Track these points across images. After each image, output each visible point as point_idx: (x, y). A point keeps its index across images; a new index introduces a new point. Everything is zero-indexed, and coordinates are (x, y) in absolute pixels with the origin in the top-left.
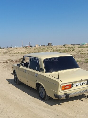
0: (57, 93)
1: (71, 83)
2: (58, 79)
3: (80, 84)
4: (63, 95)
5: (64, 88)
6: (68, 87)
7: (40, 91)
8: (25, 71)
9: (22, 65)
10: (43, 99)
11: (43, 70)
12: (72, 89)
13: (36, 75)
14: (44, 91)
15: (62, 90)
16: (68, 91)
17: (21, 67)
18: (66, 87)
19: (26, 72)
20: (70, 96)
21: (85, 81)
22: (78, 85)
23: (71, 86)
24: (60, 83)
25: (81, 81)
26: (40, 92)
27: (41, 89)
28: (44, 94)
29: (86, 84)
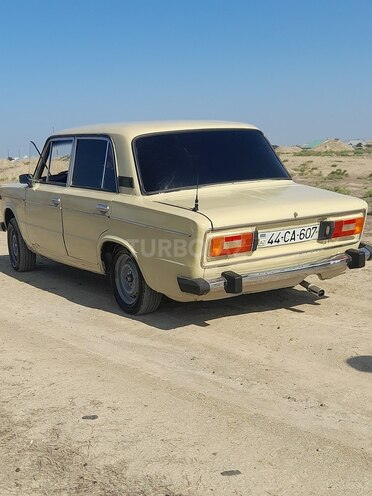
0: (189, 270)
1: (250, 230)
2: (195, 209)
3: (289, 236)
6: (238, 244)
7: (117, 280)
8: (54, 202)
9: (43, 181)
10: (130, 310)
11: (129, 183)
12: (257, 254)
14: (136, 276)
15: (213, 256)
16: (240, 264)
17: (37, 187)
18: (227, 246)
19: (57, 204)
21: (311, 225)
22: (282, 242)
23: (250, 243)
24: (204, 225)
25: (296, 220)
26: (121, 282)
27: (123, 268)
28: (134, 289)
29: (316, 236)
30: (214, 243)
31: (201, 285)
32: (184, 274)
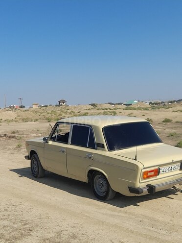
0: (134, 184)
1: (157, 167)
2: (135, 159)
3: (170, 169)
4: (145, 188)
5: (146, 175)
6: (152, 173)
7: (95, 185)
8: (62, 150)
9: (53, 139)
10: (102, 198)
11: (102, 146)
12: (158, 177)
13: (89, 156)
14: (105, 184)
15: (144, 178)
16: (153, 181)
17: (50, 143)
18: (149, 174)
19: (63, 152)
20: (157, 190)
21: (177, 164)
22: (167, 171)
23: (157, 172)
24: (141, 166)
25: (173, 163)
26: (97, 186)
27: (98, 181)
28: (104, 189)
29: (179, 168)
30: (145, 173)
31: (140, 191)
32: (131, 186)
